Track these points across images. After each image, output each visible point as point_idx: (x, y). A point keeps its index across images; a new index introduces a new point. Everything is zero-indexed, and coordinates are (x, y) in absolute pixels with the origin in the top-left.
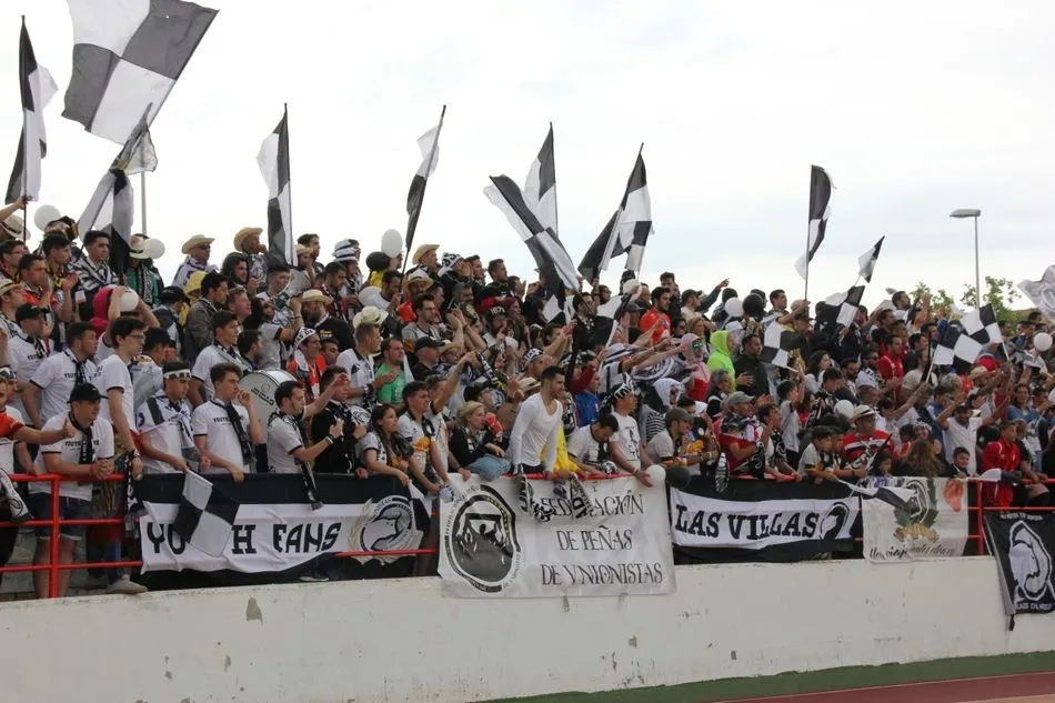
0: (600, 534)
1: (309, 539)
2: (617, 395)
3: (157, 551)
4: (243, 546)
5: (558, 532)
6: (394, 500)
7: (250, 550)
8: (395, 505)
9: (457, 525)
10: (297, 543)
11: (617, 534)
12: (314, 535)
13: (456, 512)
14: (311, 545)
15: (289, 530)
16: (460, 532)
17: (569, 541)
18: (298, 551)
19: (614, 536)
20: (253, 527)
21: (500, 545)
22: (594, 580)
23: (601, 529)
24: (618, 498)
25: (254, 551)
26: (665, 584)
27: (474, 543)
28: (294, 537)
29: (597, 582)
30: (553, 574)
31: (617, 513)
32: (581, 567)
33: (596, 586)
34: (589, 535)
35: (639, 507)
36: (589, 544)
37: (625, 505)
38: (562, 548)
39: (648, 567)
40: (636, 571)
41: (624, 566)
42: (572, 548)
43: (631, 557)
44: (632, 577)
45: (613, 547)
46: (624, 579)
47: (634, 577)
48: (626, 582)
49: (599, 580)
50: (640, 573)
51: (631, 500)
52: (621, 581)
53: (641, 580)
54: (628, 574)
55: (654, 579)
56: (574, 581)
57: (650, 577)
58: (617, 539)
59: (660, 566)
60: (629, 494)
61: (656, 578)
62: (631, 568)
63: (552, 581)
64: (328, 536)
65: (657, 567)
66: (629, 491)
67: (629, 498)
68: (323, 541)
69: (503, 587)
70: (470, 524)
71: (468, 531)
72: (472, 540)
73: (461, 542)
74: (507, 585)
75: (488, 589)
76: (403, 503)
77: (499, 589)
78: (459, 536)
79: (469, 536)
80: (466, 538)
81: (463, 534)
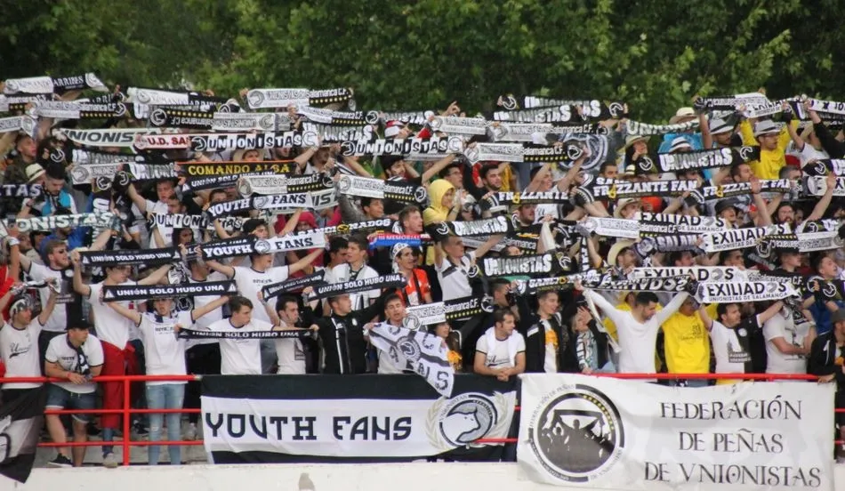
0: (740, 436)
1: (376, 429)
3: (215, 434)
4: (304, 434)
5: (682, 434)
6: (471, 396)
7: (311, 437)
8: (471, 401)
9: (543, 419)
10: (365, 432)
11: (763, 438)
12: (382, 425)
13: (544, 406)
14: (378, 434)
15: (353, 421)
16: (548, 425)
17: (694, 440)
18: (366, 438)
19: (756, 440)
20: (314, 419)
21: (599, 439)
22: (718, 479)
23: (743, 433)
24: (762, 402)
25: (315, 438)
27: (565, 436)
28: (361, 427)
29: (721, 481)
30: (659, 471)
31: (763, 417)
32: (702, 467)
33: (717, 484)
34: (725, 438)
35: (795, 413)
36: (721, 445)
37: (775, 410)
38: (682, 447)
39: (800, 471)
40: (781, 474)
41: (763, 468)
42: (696, 448)
43: (777, 461)
44: (774, 479)
45: (754, 450)
46: (760, 481)
47: (776, 480)
48: (763, 483)
49: (724, 479)
50: (786, 477)
51: (783, 405)
52: (756, 482)
53: (786, 483)
54: (768, 476)
55: (808, 483)
56: (687, 478)
57: (801, 480)
58: (762, 442)
59: (819, 471)
60: (778, 399)
61: (810, 482)
62: (773, 471)
63: (658, 477)
64: (397, 427)
65: (815, 472)
66: (779, 396)
67: (779, 403)
68: (392, 432)
69: (589, 478)
70: (561, 419)
71: (558, 425)
72: (562, 433)
73: (548, 435)
74: (595, 476)
75: (571, 479)
76: (480, 400)
77: (585, 479)
78: (546, 429)
79: (559, 430)
80: (554, 431)
81: (552, 428)
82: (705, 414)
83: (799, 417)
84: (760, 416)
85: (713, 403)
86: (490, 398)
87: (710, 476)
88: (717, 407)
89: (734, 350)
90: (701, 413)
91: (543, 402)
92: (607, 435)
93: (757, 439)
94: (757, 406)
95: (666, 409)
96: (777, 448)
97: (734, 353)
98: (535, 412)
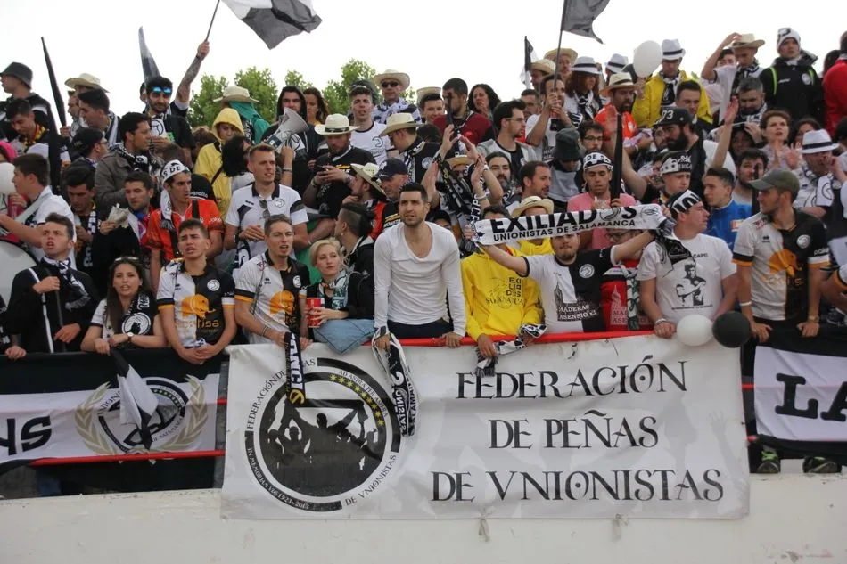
0: (588, 423)
2: (678, 206)
5: (495, 422)
6: (148, 383)
8: (150, 391)
9: (268, 415)
11: (625, 424)
13: (269, 396)
16: (276, 425)
17: (515, 434)
19: (615, 428)
21: (359, 442)
22: (552, 494)
23: (592, 418)
24: (623, 369)
26: (729, 503)
27: (304, 441)
29: (558, 496)
30: (457, 484)
31: (623, 391)
32: (526, 476)
33: (552, 503)
34: (563, 426)
35: (676, 380)
36: (558, 439)
37: (643, 378)
38: (494, 445)
39: (688, 475)
40: (656, 481)
41: (626, 473)
42: (517, 445)
43: (648, 460)
44: (644, 491)
45: (612, 444)
46: (622, 494)
47: (648, 491)
48: (628, 497)
49: (563, 494)
50: (665, 486)
51: (656, 370)
52: (615, 496)
53: (665, 496)
54: (634, 486)
55: (702, 495)
56: (502, 495)
57: (690, 490)
58: (624, 431)
59: (719, 474)
60: (647, 362)
61: (706, 492)
62: (643, 477)
63: (455, 496)
64: (26, 434)
65: (712, 476)
66: (649, 357)
67: (650, 368)
68: (18, 441)
69: (343, 503)
70: (298, 414)
71: (293, 423)
72: (300, 437)
73: (278, 441)
74: (352, 500)
75: (313, 507)
76: (165, 388)
77: (337, 506)
78: (273, 431)
79: (294, 432)
80: (287, 433)
81: (282, 429)
82: (528, 391)
83: (683, 388)
84: (618, 388)
85: (542, 374)
86: (180, 386)
87: (541, 490)
88: (548, 379)
89: (566, 301)
90: (522, 389)
91: (267, 389)
92: (371, 435)
93: (616, 426)
94: (614, 375)
95: (466, 385)
96: (649, 439)
97: (564, 305)
98: (256, 405)
